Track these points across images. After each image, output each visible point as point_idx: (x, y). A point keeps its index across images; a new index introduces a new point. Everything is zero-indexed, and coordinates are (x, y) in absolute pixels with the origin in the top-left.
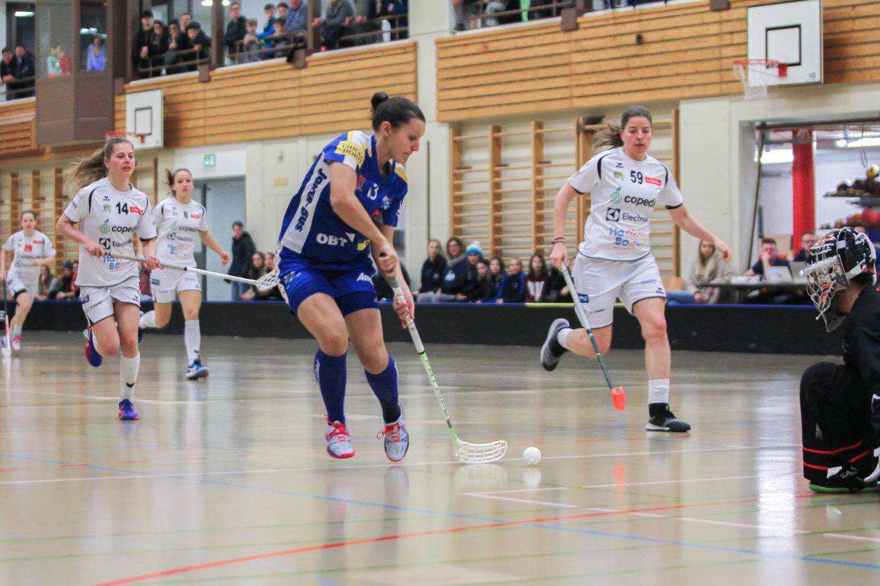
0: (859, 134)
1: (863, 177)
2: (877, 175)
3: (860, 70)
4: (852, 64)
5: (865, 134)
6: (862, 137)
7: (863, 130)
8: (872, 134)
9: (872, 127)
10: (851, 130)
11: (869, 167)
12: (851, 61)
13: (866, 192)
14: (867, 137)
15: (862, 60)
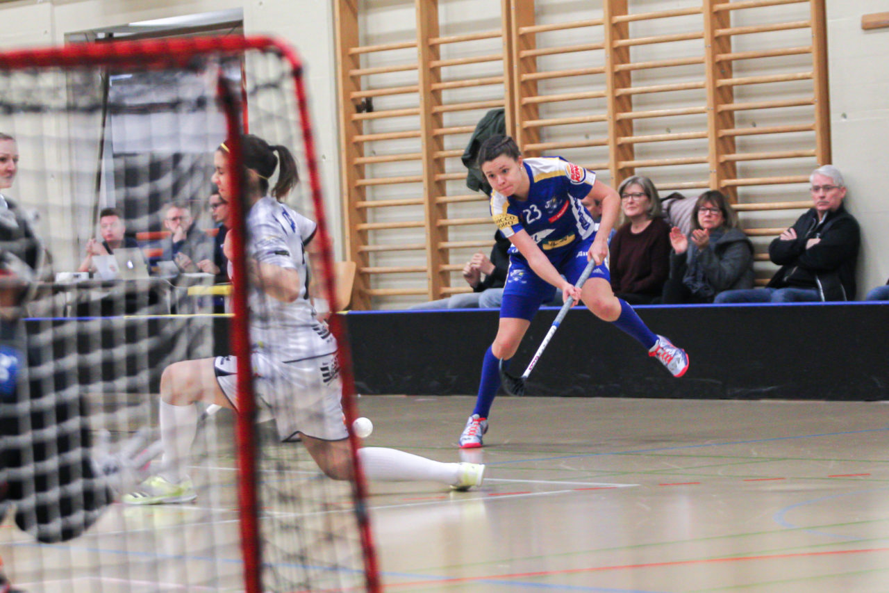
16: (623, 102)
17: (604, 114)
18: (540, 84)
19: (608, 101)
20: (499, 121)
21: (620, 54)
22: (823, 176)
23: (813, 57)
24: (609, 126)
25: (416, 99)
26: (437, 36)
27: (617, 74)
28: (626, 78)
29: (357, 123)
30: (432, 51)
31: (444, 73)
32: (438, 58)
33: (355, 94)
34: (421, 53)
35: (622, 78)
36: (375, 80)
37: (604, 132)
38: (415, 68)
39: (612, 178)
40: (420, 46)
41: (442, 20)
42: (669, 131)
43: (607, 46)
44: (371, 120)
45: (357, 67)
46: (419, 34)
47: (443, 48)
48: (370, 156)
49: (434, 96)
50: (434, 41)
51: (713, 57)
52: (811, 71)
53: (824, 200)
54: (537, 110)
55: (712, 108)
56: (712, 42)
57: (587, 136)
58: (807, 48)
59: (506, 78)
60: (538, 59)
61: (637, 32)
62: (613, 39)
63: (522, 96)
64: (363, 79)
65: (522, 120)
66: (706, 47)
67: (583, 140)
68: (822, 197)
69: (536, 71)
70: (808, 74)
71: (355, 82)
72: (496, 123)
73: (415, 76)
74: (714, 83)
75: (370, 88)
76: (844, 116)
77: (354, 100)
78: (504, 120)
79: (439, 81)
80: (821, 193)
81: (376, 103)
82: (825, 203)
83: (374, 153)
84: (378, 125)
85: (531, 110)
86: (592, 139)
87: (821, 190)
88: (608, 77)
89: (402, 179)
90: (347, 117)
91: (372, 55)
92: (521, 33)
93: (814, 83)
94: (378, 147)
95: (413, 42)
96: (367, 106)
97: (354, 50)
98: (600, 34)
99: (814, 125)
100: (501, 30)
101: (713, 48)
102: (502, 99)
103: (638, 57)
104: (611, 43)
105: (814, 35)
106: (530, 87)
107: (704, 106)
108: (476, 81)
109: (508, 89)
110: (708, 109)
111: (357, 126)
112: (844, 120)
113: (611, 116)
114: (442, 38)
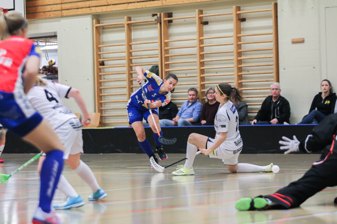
0: (44, 44)
1: (47, 65)
2: (54, 64)
3: (44, 12)
4: (40, 9)
5: (47, 44)
6: (46, 45)
7: (46, 42)
8: (51, 44)
9: (51, 40)
10: (40, 42)
11: (50, 60)
12: (40, 7)
13: (48, 73)
14: (48, 45)
15: (45, 7)
16: (202, 64)
17: (196, 67)
18: (170, 58)
19: (198, 63)
20: (157, 69)
21: (202, 49)
22: (275, 85)
23: (274, 51)
24: (198, 71)
25: (125, 62)
26: (131, 42)
27: (201, 55)
28: (203, 56)
29: (100, 69)
30: (130, 47)
31: (133, 54)
32: (131, 49)
33: (100, 60)
34: (127, 47)
35: (202, 57)
36: (105, 56)
37: (196, 73)
38: (125, 52)
39: (199, 87)
40: (127, 45)
41: (133, 38)
42: (217, 73)
43: (198, 46)
44: (103, 68)
45: (100, 51)
46: (126, 41)
47: (133, 46)
48: (103, 79)
49: (130, 61)
50: (131, 44)
51: (237, 50)
52: (273, 55)
53: (275, 93)
54: (169, 66)
55: (236, 66)
56: (237, 46)
57: (186, 74)
58: (271, 48)
59: (159, 56)
60: (169, 50)
61: (206, 42)
62: (200, 44)
63: (165, 62)
64: (102, 55)
65: (165, 69)
66: (235, 47)
67: (184, 75)
68: (275, 92)
69: (169, 54)
70: (272, 56)
71: (99, 56)
72: (156, 69)
73: (125, 54)
74: (237, 58)
75: (103, 58)
76: (284, 69)
77: (99, 62)
78: (158, 68)
79: (132, 56)
80: (275, 91)
81: (105, 63)
82: (275, 94)
83: (105, 79)
84: (106, 70)
85: (167, 66)
86: (188, 75)
87: (275, 90)
88: (198, 56)
89: (118, 87)
90: (97, 67)
91: (104, 48)
92: (165, 42)
93: (274, 59)
94: (106, 77)
95: (124, 44)
96: (102, 64)
97: (100, 46)
98: (196, 43)
99: (273, 72)
100: (158, 40)
101: (237, 48)
102: (158, 62)
103: (207, 50)
104: (199, 46)
105: (274, 44)
106: (167, 59)
107: (234, 65)
108: (147, 56)
109: (160, 59)
110: (235, 67)
111: (100, 70)
112: (284, 70)
113: (199, 68)
114: (133, 43)
